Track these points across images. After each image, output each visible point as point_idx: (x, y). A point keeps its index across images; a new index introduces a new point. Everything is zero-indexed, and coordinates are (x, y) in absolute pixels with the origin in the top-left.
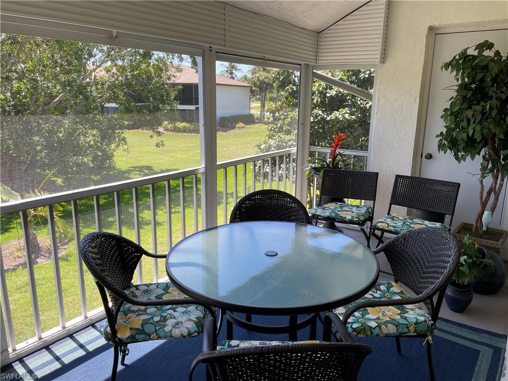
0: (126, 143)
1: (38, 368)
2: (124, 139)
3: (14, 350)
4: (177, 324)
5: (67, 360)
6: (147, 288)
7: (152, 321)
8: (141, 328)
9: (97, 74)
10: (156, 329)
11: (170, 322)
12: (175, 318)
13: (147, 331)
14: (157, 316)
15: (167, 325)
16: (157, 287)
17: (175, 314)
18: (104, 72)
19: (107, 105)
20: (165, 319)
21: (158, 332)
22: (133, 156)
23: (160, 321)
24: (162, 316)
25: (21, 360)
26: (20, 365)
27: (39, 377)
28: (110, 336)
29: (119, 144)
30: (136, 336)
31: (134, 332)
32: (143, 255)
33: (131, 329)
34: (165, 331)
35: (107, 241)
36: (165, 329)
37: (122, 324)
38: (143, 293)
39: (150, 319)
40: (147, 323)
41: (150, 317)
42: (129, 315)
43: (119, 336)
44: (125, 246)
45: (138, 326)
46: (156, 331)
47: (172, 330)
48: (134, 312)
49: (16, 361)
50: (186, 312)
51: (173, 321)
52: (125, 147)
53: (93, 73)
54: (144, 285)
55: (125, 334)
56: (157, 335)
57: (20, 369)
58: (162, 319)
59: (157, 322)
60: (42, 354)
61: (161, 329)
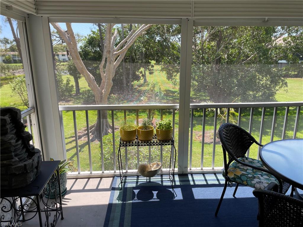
0: (287, 86)
1: (197, 180)
2: (286, 83)
3: (190, 169)
4: (260, 182)
5: (210, 183)
6: (252, 161)
7: (247, 175)
8: (240, 176)
9: (277, 43)
10: (247, 180)
11: (256, 180)
12: (260, 179)
13: (242, 179)
14: (251, 175)
15: (254, 180)
16: (258, 162)
17: (261, 178)
18: (282, 41)
19: (280, 61)
20: (254, 177)
21: (248, 182)
22: (292, 95)
23: (251, 177)
24: (253, 176)
25: (192, 174)
26: (191, 176)
27: (196, 184)
28: (224, 174)
29: (282, 86)
30: (236, 179)
31: (236, 177)
32: (254, 143)
33: (235, 174)
34: (251, 182)
35: (235, 129)
36: (252, 182)
37: (231, 171)
38: (249, 162)
39: (246, 174)
40: (244, 176)
41: (247, 173)
42: (237, 169)
43: (228, 175)
44: (245, 135)
45: (239, 175)
46: (247, 181)
47: (256, 184)
48: (240, 168)
49: (190, 174)
50: (268, 179)
51: (259, 180)
52: (286, 88)
53: (275, 42)
54: (251, 159)
55: (231, 176)
56: (247, 182)
57: (190, 178)
58: (253, 177)
59: (249, 177)
60: (201, 176)
61: (250, 181)
